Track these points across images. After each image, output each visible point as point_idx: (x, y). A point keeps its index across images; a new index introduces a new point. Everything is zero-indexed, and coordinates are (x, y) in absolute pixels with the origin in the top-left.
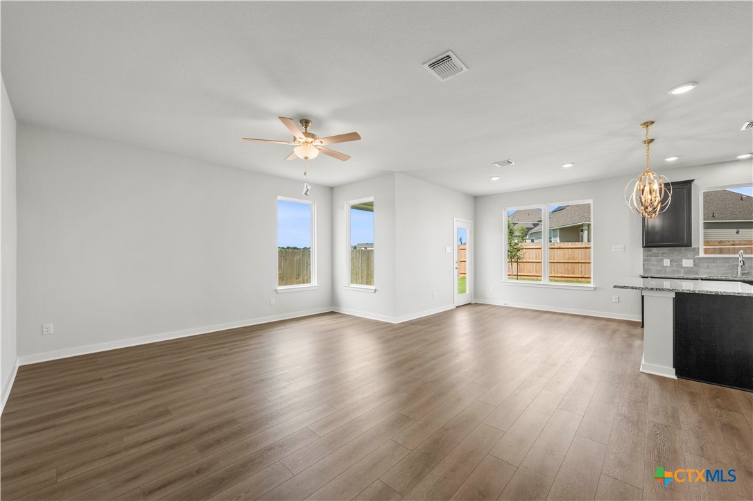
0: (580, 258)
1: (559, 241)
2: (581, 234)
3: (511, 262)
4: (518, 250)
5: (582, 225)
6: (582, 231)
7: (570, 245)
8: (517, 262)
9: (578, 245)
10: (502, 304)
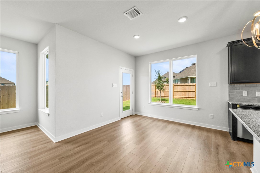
0: (188, 90)
1: (180, 83)
2: (188, 81)
3: (160, 91)
4: (163, 86)
5: (188, 78)
6: (188, 80)
7: (184, 84)
8: (163, 91)
9: (187, 84)
10: (148, 115)
